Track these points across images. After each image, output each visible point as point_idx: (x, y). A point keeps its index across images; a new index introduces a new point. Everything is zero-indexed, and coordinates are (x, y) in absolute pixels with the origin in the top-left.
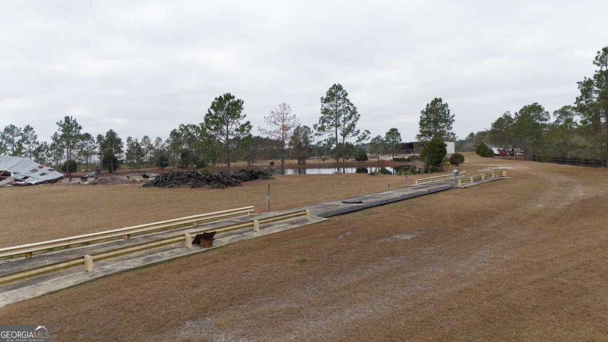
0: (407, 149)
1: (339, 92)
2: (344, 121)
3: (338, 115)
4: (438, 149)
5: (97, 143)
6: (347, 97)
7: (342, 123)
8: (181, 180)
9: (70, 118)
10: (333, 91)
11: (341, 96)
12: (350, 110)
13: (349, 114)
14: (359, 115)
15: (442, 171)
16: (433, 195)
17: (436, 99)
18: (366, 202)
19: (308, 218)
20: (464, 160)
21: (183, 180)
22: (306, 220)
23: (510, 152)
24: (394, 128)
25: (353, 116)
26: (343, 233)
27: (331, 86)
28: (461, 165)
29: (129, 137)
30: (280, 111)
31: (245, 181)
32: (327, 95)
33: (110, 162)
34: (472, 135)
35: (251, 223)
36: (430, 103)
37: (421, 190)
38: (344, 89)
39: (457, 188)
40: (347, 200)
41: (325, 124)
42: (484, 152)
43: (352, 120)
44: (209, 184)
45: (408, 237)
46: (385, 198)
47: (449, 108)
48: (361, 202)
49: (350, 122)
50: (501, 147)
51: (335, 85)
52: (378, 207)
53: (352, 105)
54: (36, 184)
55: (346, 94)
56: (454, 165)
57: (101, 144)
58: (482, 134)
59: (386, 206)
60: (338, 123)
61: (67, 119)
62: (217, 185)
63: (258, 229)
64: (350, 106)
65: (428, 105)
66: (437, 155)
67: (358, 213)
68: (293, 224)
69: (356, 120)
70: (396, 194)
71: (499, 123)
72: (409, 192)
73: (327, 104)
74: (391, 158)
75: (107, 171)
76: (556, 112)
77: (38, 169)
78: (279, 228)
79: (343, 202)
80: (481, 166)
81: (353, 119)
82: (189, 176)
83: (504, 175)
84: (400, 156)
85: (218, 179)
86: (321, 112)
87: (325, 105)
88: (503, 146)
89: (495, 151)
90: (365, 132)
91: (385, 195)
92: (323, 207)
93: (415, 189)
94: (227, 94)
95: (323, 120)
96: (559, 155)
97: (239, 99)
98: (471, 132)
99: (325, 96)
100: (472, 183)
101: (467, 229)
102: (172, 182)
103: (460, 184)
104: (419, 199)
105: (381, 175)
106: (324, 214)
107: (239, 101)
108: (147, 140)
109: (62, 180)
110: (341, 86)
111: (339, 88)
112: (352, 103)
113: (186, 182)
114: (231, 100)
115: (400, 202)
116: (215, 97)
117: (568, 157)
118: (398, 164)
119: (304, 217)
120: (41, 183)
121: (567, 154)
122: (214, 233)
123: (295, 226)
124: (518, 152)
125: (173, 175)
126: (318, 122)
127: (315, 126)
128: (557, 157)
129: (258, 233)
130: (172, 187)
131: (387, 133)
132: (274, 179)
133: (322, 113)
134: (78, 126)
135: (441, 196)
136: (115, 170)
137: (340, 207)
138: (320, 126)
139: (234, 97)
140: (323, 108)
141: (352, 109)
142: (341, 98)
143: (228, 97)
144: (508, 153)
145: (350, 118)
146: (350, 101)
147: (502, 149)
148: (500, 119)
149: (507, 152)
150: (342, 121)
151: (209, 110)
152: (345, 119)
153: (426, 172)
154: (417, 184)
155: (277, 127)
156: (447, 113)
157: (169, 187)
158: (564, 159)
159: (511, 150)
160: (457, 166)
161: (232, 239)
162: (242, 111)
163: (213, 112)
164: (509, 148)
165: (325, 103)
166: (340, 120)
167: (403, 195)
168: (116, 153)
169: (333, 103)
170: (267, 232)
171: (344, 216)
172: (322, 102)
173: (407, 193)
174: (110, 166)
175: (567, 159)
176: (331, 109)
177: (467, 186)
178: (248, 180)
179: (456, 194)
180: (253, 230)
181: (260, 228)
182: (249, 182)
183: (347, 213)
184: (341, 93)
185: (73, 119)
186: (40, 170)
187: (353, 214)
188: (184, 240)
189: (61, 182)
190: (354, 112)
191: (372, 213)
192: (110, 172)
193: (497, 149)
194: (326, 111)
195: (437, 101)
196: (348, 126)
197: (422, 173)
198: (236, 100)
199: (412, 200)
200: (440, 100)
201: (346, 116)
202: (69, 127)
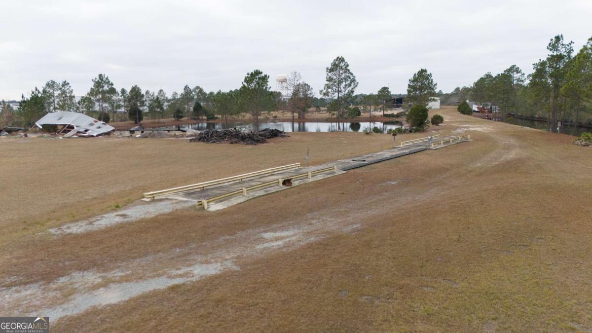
0: (397, 103)
1: (341, 63)
2: (345, 88)
3: (340, 83)
4: (421, 114)
5: (121, 96)
6: (348, 68)
7: (343, 90)
8: (220, 136)
9: (103, 75)
10: (337, 63)
11: (344, 67)
12: (350, 78)
13: (349, 82)
14: (357, 83)
15: (424, 131)
16: (413, 155)
17: (422, 69)
18: (368, 160)
19: (336, 171)
20: (443, 120)
21: (221, 136)
22: (334, 173)
23: (488, 109)
24: (386, 86)
25: (353, 83)
26: (358, 180)
27: (335, 58)
28: (440, 124)
29: (147, 91)
30: (291, 78)
31: (268, 138)
32: (332, 66)
33: (136, 115)
34: (457, 89)
35: (307, 174)
36: (417, 73)
37: (404, 151)
38: (346, 61)
39: (430, 149)
40: (355, 159)
41: (330, 90)
42: (464, 110)
43: (352, 87)
44: (243, 141)
45: (393, 183)
46: (380, 158)
47: (432, 78)
48: (365, 161)
49: (350, 88)
50: (481, 105)
51: (338, 58)
52: (376, 164)
53: (352, 74)
54: (98, 136)
55: (348, 66)
56: (434, 125)
57: (124, 97)
58: (466, 90)
59: (381, 163)
60: (340, 90)
61: (100, 76)
62: (249, 142)
63: (310, 177)
64: (350, 75)
65: (415, 75)
66: (420, 118)
67: (363, 168)
68: (328, 174)
69: (355, 87)
70: (387, 154)
71: (481, 83)
72: (396, 152)
73: (331, 73)
74: (381, 113)
75: (134, 122)
76: (530, 75)
77: (94, 123)
78: (321, 177)
79: (353, 160)
80: (456, 126)
81: (352, 85)
82: (225, 134)
83: (469, 138)
84: (389, 112)
85: (250, 138)
86: (326, 79)
87: (329, 74)
88: (482, 103)
89: (475, 108)
90: (362, 97)
91: (380, 155)
92: (341, 164)
93: (400, 150)
94: (257, 71)
95: (328, 87)
96: (529, 114)
97: (266, 74)
98: (456, 87)
99: (330, 67)
100: (442, 146)
101: (428, 179)
102: (213, 138)
103: (433, 146)
104: (402, 158)
105: (374, 134)
106: (345, 168)
107: (266, 76)
108: (162, 93)
109: (114, 133)
110: (343, 59)
111: (341, 60)
112: (352, 72)
113: (224, 139)
114: (260, 76)
115: (390, 160)
116: (247, 73)
117: (537, 116)
118: (387, 119)
119: (333, 170)
120: (100, 135)
121: (536, 113)
122: (291, 179)
123: (329, 176)
124: (496, 109)
125: (212, 133)
126: (323, 88)
127: (321, 91)
128: (528, 116)
129: (311, 180)
130: (214, 142)
131: (379, 91)
132: (289, 136)
133: (327, 81)
134: (110, 83)
135: (418, 156)
136: (140, 121)
137: (352, 164)
138: (325, 91)
139: (261, 73)
140: (328, 77)
141: (352, 77)
142: (343, 69)
143: (257, 73)
144: (486, 111)
145: (350, 85)
146: (351, 71)
147: (481, 106)
148: (482, 79)
149: (485, 109)
150: (343, 88)
151: (243, 83)
152: (346, 85)
153: (411, 132)
154: (401, 146)
155: (289, 91)
156: (430, 81)
157: (212, 142)
158: (534, 118)
159: (489, 107)
160: (437, 125)
161: (300, 182)
162: (268, 83)
163: (246, 85)
164: (489, 105)
165: (330, 72)
166: (341, 87)
167: (392, 156)
168: (141, 106)
169: (337, 72)
170: (314, 179)
171: (356, 170)
172: (327, 71)
173: (394, 154)
174: (136, 118)
175: (536, 118)
176: (335, 77)
177: (437, 148)
178: (271, 137)
179: (429, 154)
180: (307, 178)
181: (312, 176)
182: (272, 139)
183: (357, 168)
184: (343, 64)
185: (106, 77)
186: (96, 124)
187: (360, 169)
188: (278, 182)
189: (114, 134)
190: (353, 80)
191: (372, 168)
192: (136, 123)
193: (477, 106)
194: (330, 79)
195: (423, 72)
196: (348, 92)
197: (407, 133)
198: (263, 75)
199: (398, 159)
200: (426, 71)
201: (347, 83)
202: (101, 82)
